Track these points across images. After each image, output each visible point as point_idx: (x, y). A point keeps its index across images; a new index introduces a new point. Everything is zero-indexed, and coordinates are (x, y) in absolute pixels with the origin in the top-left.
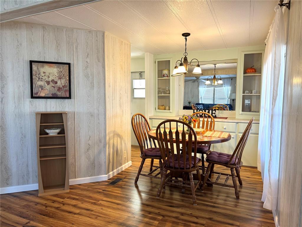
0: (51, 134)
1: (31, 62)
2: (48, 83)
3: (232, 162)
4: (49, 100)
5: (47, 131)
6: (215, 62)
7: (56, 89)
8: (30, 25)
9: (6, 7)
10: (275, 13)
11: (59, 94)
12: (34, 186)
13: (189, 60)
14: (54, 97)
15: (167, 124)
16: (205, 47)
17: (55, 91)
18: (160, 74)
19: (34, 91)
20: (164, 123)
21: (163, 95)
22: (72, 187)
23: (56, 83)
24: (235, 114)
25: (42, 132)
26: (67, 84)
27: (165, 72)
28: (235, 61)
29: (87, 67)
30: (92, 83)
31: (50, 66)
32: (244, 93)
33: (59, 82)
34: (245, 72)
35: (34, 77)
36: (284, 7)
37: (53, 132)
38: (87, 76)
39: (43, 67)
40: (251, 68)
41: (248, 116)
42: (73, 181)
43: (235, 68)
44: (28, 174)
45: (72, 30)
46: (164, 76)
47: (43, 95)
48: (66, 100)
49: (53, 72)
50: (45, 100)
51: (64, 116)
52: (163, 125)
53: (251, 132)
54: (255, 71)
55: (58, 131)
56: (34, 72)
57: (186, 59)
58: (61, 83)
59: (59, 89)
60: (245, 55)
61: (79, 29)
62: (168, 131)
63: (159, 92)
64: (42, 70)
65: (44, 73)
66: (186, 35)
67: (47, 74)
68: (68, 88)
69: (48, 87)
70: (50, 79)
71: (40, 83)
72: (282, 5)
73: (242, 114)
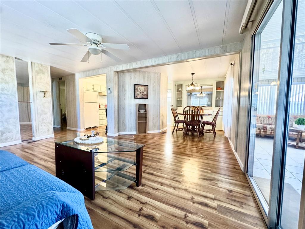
0: (141, 112)
1: (135, 85)
2: (140, 93)
3: (212, 123)
4: (140, 99)
5: (140, 111)
6: (201, 86)
7: (143, 95)
8: (139, 72)
9: (136, 66)
10: (229, 67)
11: (144, 97)
12: (135, 133)
13: (194, 84)
14: (142, 98)
15: (188, 108)
16: (199, 79)
17: (143, 96)
18: (178, 91)
19: (136, 96)
20: (187, 107)
21: (179, 100)
22: (148, 134)
23: (143, 93)
24: (212, 108)
25: (139, 111)
26: (147, 93)
27: (180, 89)
28: (212, 85)
29: (154, 87)
30: (155, 93)
31: (141, 86)
32: (216, 99)
33: (144, 92)
34: (217, 89)
35: (136, 90)
36: (232, 65)
37: (142, 111)
38: (154, 90)
39: (139, 86)
40: (219, 88)
41: (217, 108)
42: (149, 132)
43: (212, 89)
44: (132, 127)
45: (149, 72)
46: (179, 91)
47: (138, 97)
48: (146, 99)
49: (142, 88)
50: (139, 99)
51: (146, 105)
52: (186, 108)
53: (219, 115)
54: (221, 89)
55: (144, 111)
56: (136, 89)
57: (193, 83)
58: (145, 93)
59: (144, 95)
60: (217, 82)
61: (152, 72)
62: (188, 110)
63: (177, 99)
64: (139, 88)
65: (139, 89)
66: (193, 74)
67: (140, 89)
68: (147, 95)
69: (140, 94)
70: (141, 91)
71: (138, 93)
72: (231, 64)
73: (215, 108)
